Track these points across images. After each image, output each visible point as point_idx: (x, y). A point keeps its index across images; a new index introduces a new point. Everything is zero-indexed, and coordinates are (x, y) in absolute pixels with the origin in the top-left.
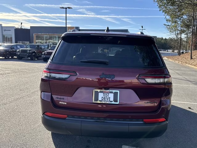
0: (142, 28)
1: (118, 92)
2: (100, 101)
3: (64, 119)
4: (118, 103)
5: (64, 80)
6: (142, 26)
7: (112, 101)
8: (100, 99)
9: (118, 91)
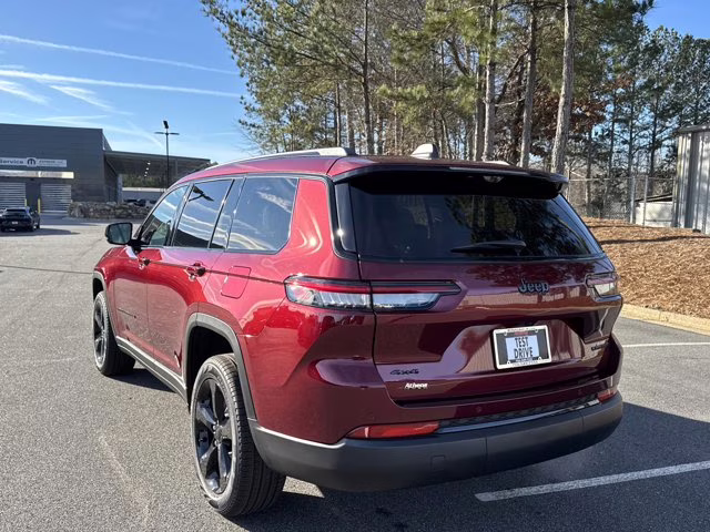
0: (167, 127)
1: (544, 330)
2: (512, 361)
3: (432, 435)
4: (549, 360)
5: (425, 312)
6: (165, 123)
7: (537, 358)
8: (511, 356)
9: (545, 327)
